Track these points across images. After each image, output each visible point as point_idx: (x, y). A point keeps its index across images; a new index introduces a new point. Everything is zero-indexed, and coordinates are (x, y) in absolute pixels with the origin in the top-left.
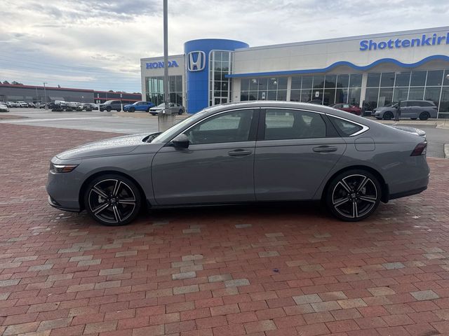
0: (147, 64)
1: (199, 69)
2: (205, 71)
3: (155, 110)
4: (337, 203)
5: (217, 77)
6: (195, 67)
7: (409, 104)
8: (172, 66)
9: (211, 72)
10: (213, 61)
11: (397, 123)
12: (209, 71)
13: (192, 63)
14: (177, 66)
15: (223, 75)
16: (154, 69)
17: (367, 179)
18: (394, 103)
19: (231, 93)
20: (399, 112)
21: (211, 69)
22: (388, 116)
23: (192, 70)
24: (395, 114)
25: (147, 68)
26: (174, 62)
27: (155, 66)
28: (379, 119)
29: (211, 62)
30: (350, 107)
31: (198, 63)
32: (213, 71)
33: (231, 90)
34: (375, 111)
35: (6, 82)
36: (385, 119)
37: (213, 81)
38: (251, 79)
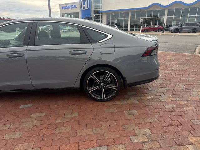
0: (62, 7)
1: (86, 9)
2: (89, 9)
3: (64, 30)
4: (91, 90)
5: (95, 12)
6: (84, 8)
7: (187, 24)
8: (74, 8)
9: (92, 10)
10: (93, 4)
11: (180, 34)
12: (91, 9)
13: (83, 6)
14: (76, 7)
15: (98, 12)
16: (65, 9)
17: (109, 73)
18: (180, 24)
19: (102, 20)
20: (182, 28)
21: (92, 9)
22: (176, 31)
23: (83, 9)
24: (179, 30)
25: (63, 9)
26: (75, 5)
27: (66, 8)
28: (172, 32)
29: (92, 5)
30: (158, 26)
31: (86, 6)
32: (93, 9)
33: (102, 19)
34: (170, 29)
35: (4, 18)
36: (175, 33)
37: (93, 14)
38: (112, 13)
